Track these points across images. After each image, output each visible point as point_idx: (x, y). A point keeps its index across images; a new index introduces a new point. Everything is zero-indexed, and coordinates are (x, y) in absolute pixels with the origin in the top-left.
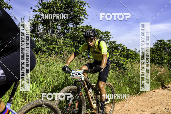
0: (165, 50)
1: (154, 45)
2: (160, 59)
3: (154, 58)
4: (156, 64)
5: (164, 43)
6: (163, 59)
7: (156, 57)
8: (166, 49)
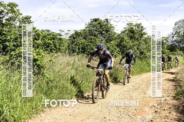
0: (102, 33)
1: (87, 26)
3: (87, 45)
7: (89, 45)
8: (104, 32)
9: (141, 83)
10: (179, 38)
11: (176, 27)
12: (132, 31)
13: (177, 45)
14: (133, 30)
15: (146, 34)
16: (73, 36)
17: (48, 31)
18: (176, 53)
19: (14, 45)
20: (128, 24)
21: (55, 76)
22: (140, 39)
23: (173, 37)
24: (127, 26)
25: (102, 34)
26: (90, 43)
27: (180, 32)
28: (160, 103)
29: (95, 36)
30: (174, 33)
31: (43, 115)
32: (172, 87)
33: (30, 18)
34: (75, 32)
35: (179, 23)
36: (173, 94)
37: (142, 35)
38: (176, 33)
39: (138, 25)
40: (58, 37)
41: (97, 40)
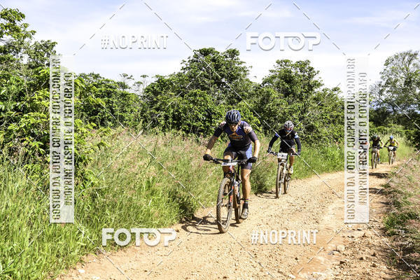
0: (219, 83)
1: (185, 67)
2: (200, 116)
3: (185, 110)
4: (187, 132)
5: (214, 60)
6: (210, 115)
7: (190, 109)
8: (223, 80)
9: (308, 197)
10: (395, 95)
11: (388, 69)
12: (288, 78)
13: (391, 110)
14: (290, 77)
15: (319, 85)
16: (153, 88)
17: (97, 76)
18: (388, 129)
19: (16, 109)
20: (278, 62)
21: (110, 180)
22: (307, 97)
23: (381, 93)
24: (277, 68)
25: (219, 85)
26: (191, 105)
27: (396, 81)
28: (353, 245)
29: (203, 88)
30: (383, 84)
31: (82, 271)
32: (378, 208)
33: (53, 45)
34: (157, 79)
35: (395, 62)
36: (381, 222)
37: (311, 88)
38: (387, 83)
39: (302, 65)
40: (120, 90)
41: (208, 97)
